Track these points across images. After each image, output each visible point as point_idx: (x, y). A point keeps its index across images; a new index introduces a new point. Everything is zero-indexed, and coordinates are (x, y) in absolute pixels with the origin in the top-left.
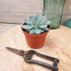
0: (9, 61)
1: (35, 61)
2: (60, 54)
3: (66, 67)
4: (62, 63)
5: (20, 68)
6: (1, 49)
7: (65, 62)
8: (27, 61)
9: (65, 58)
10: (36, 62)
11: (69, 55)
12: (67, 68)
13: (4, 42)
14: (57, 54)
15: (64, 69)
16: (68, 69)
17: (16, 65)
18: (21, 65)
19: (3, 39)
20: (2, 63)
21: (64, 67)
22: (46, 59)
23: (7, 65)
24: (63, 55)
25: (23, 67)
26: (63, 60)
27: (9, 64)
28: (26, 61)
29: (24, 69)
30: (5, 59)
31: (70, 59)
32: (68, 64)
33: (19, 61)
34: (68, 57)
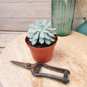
0: (17, 73)
2: (71, 64)
3: (78, 77)
4: (73, 73)
6: (7, 61)
7: (77, 72)
9: (76, 68)
10: (45, 75)
11: (81, 65)
12: (78, 79)
13: (10, 53)
14: (68, 64)
15: (75, 80)
16: (80, 80)
17: (24, 77)
18: (30, 77)
19: (8, 49)
20: (9, 76)
21: (75, 78)
23: (15, 77)
24: (75, 65)
25: (31, 79)
26: (75, 70)
27: (17, 76)
29: (33, 80)
30: (12, 71)
31: (82, 69)
32: (79, 74)
33: (28, 73)
34: (80, 66)
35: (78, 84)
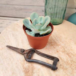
0: (10, 60)
1: (35, 61)
3: (65, 65)
4: (62, 61)
5: (21, 66)
6: (2, 47)
7: (65, 60)
8: (28, 60)
9: (65, 57)
11: (69, 54)
13: (4, 39)
14: (58, 53)
15: (63, 68)
16: (67, 68)
17: (17, 64)
18: (22, 64)
19: (3, 36)
20: (3, 62)
21: (63, 66)
22: (46, 58)
23: (8, 64)
24: (64, 54)
25: (23, 66)
26: (63, 59)
28: (26, 60)
29: (25, 67)
30: (6, 57)
31: (70, 58)
32: (67, 63)
33: (20, 60)
35: (65, 72)
